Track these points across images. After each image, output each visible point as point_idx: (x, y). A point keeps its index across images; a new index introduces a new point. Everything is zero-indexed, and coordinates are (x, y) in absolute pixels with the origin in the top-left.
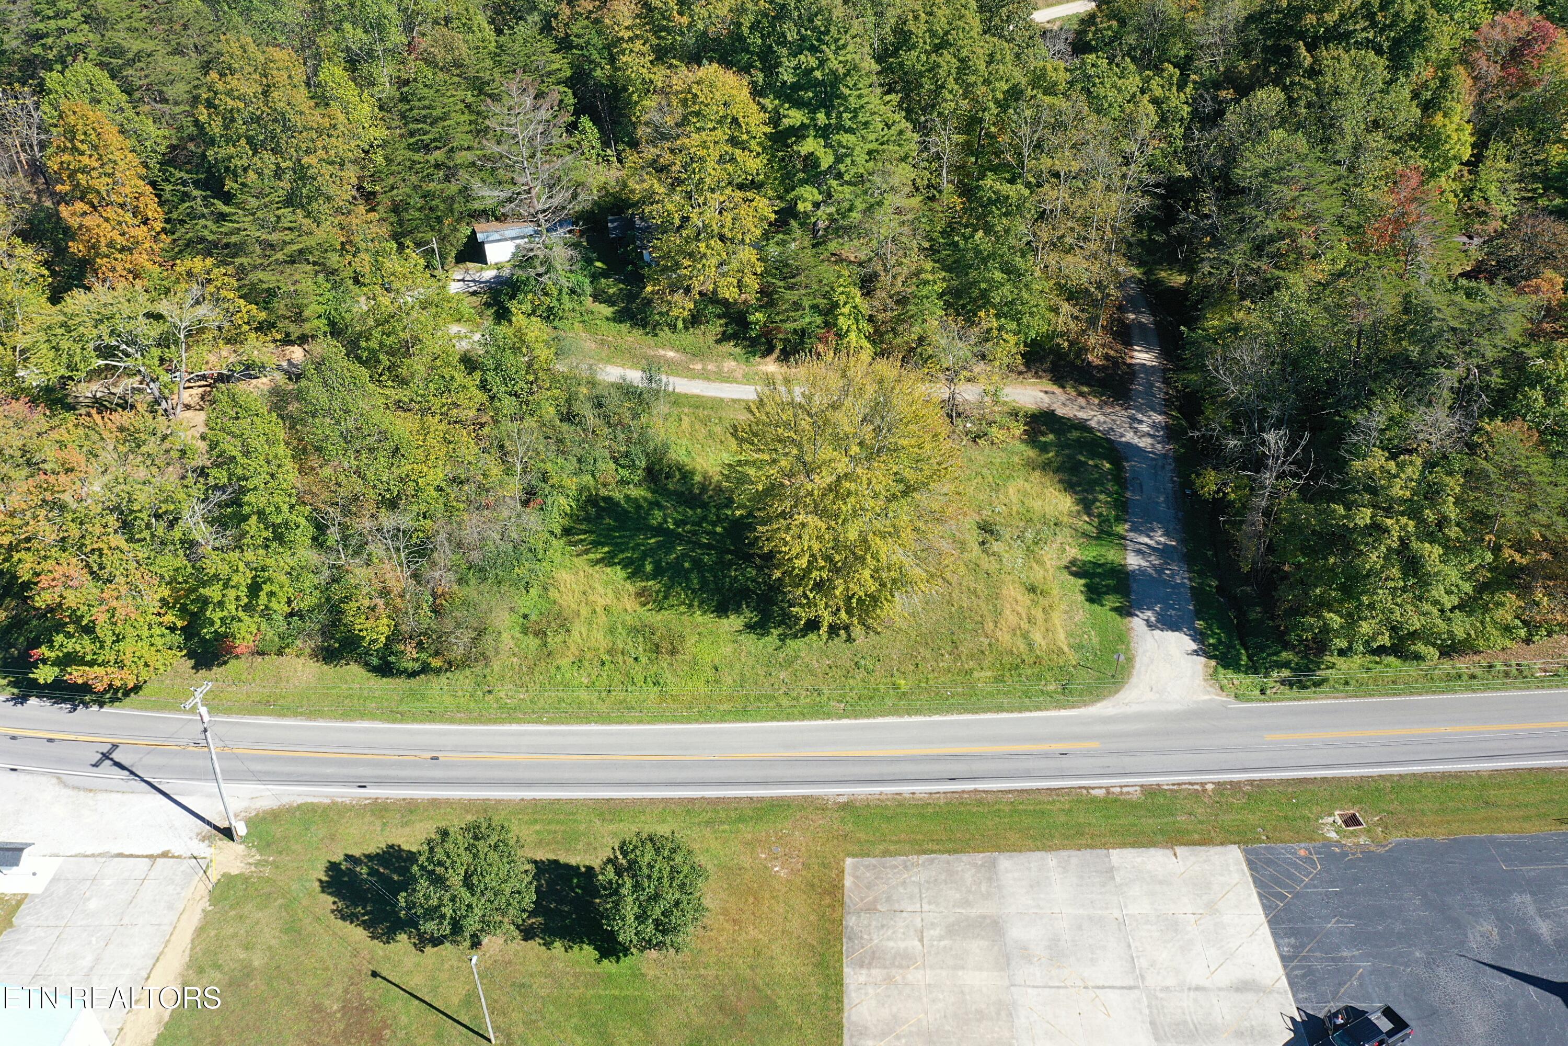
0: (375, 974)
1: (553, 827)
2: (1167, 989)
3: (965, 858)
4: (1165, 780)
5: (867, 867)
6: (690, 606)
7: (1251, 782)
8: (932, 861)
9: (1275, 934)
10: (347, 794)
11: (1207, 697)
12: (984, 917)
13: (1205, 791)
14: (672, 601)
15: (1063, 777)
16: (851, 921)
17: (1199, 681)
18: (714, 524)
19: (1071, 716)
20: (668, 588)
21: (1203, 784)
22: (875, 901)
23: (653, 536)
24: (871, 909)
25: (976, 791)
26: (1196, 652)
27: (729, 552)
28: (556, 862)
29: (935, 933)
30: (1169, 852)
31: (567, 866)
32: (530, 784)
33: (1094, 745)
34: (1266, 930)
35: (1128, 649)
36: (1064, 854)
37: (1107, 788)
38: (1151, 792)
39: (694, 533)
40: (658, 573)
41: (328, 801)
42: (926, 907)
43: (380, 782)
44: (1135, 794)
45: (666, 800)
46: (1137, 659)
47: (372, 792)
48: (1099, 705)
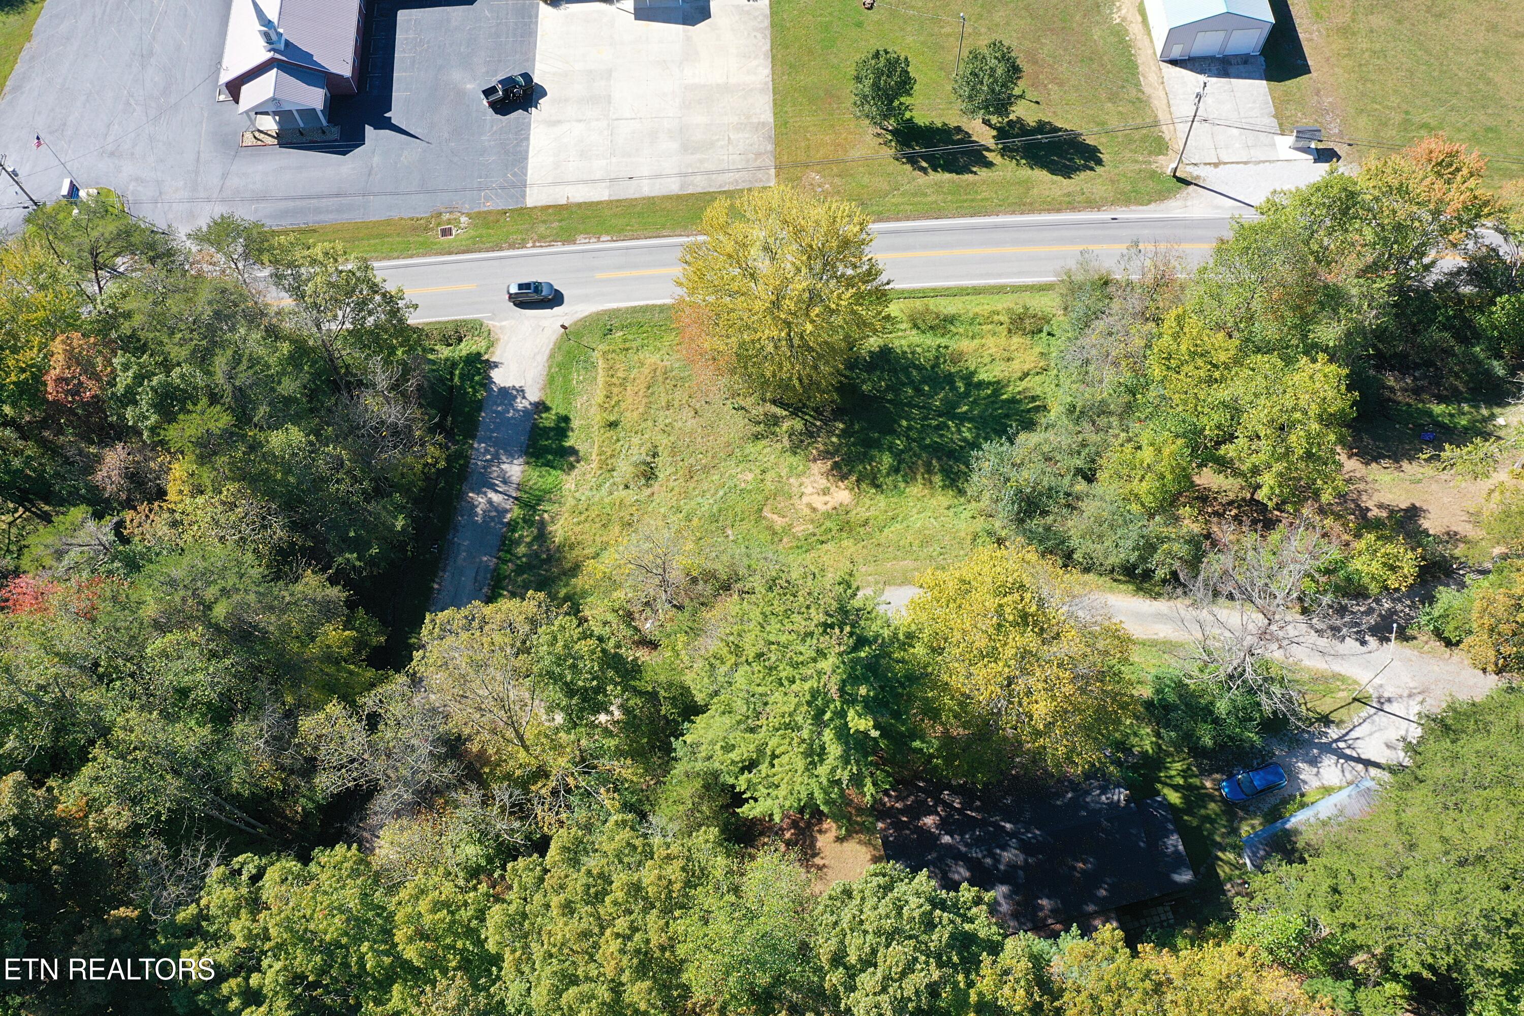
0: (1037, 103)
1: (969, 197)
2: (597, 120)
3: (699, 190)
4: (559, 248)
5: (761, 181)
6: (913, 353)
7: (501, 249)
8: (720, 186)
9: (527, 152)
10: (1122, 213)
11: (504, 323)
12: (692, 154)
13: (534, 242)
14: (930, 355)
15: (627, 248)
16: (770, 147)
17: (504, 338)
18: (909, 428)
19: (610, 302)
20: (936, 365)
21: (534, 247)
22: (756, 160)
23: (966, 413)
24: (758, 155)
25: (688, 236)
26: (496, 365)
27: (889, 401)
28: (958, 173)
29: (721, 143)
30: (572, 200)
31: (950, 172)
32: (996, 227)
33: (599, 276)
34: (531, 154)
35: (550, 367)
36: (637, 196)
37: (599, 241)
38: (570, 240)
39: (925, 418)
40: (949, 379)
41: (1133, 208)
42: (726, 157)
43: (1103, 222)
44: (580, 239)
45: (898, 220)
46: (545, 358)
47: (1105, 215)
48: (586, 314)
